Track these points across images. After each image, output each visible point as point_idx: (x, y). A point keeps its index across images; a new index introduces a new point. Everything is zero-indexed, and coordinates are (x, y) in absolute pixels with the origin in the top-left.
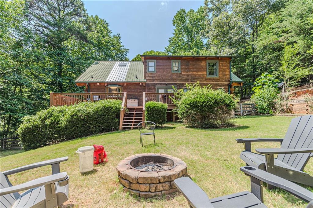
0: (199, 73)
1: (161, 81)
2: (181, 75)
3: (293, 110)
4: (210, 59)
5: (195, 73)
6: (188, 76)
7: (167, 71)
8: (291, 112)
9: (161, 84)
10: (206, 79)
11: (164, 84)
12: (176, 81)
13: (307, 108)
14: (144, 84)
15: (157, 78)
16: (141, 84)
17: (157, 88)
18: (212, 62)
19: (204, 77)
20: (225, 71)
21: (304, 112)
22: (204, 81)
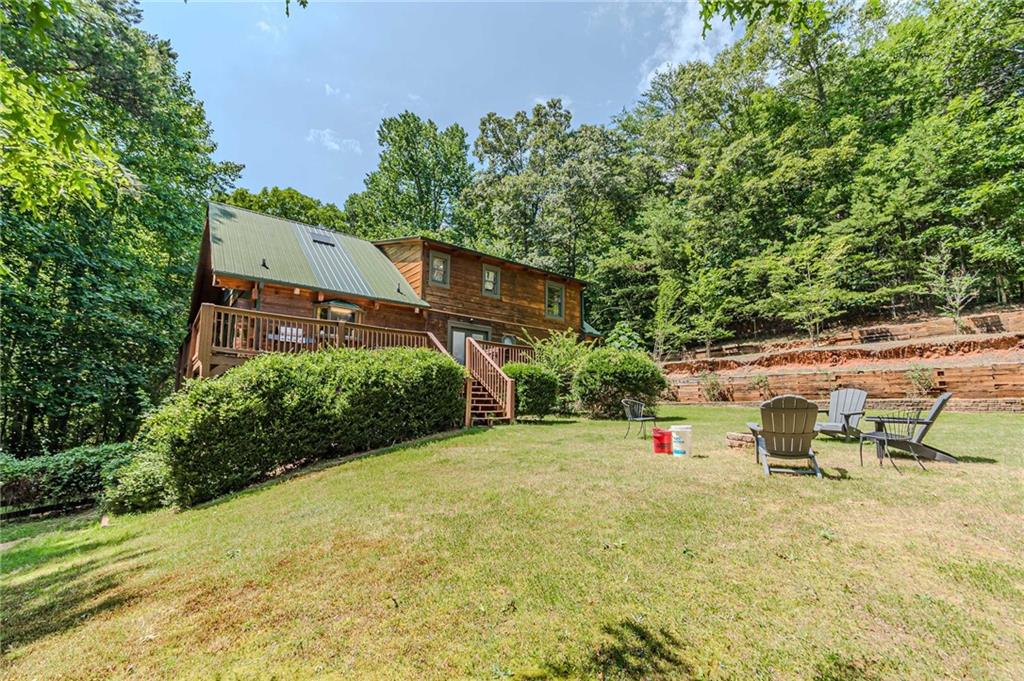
0: (533, 306)
1: (458, 312)
2: (500, 304)
3: (679, 396)
4: (552, 279)
5: (525, 303)
6: (513, 307)
7: (474, 288)
8: (676, 399)
9: (459, 318)
10: (545, 321)
11: (467, 320)
12: (490, 317)
13: (700, 393)
14: (425, 313)
15: (451, 302)
16: (417, 311)
17: (449, 329)
18: (556, 286)
19: (540, 315)
20: (574, 309)
21: (695, 399)
22: (539, 324)
